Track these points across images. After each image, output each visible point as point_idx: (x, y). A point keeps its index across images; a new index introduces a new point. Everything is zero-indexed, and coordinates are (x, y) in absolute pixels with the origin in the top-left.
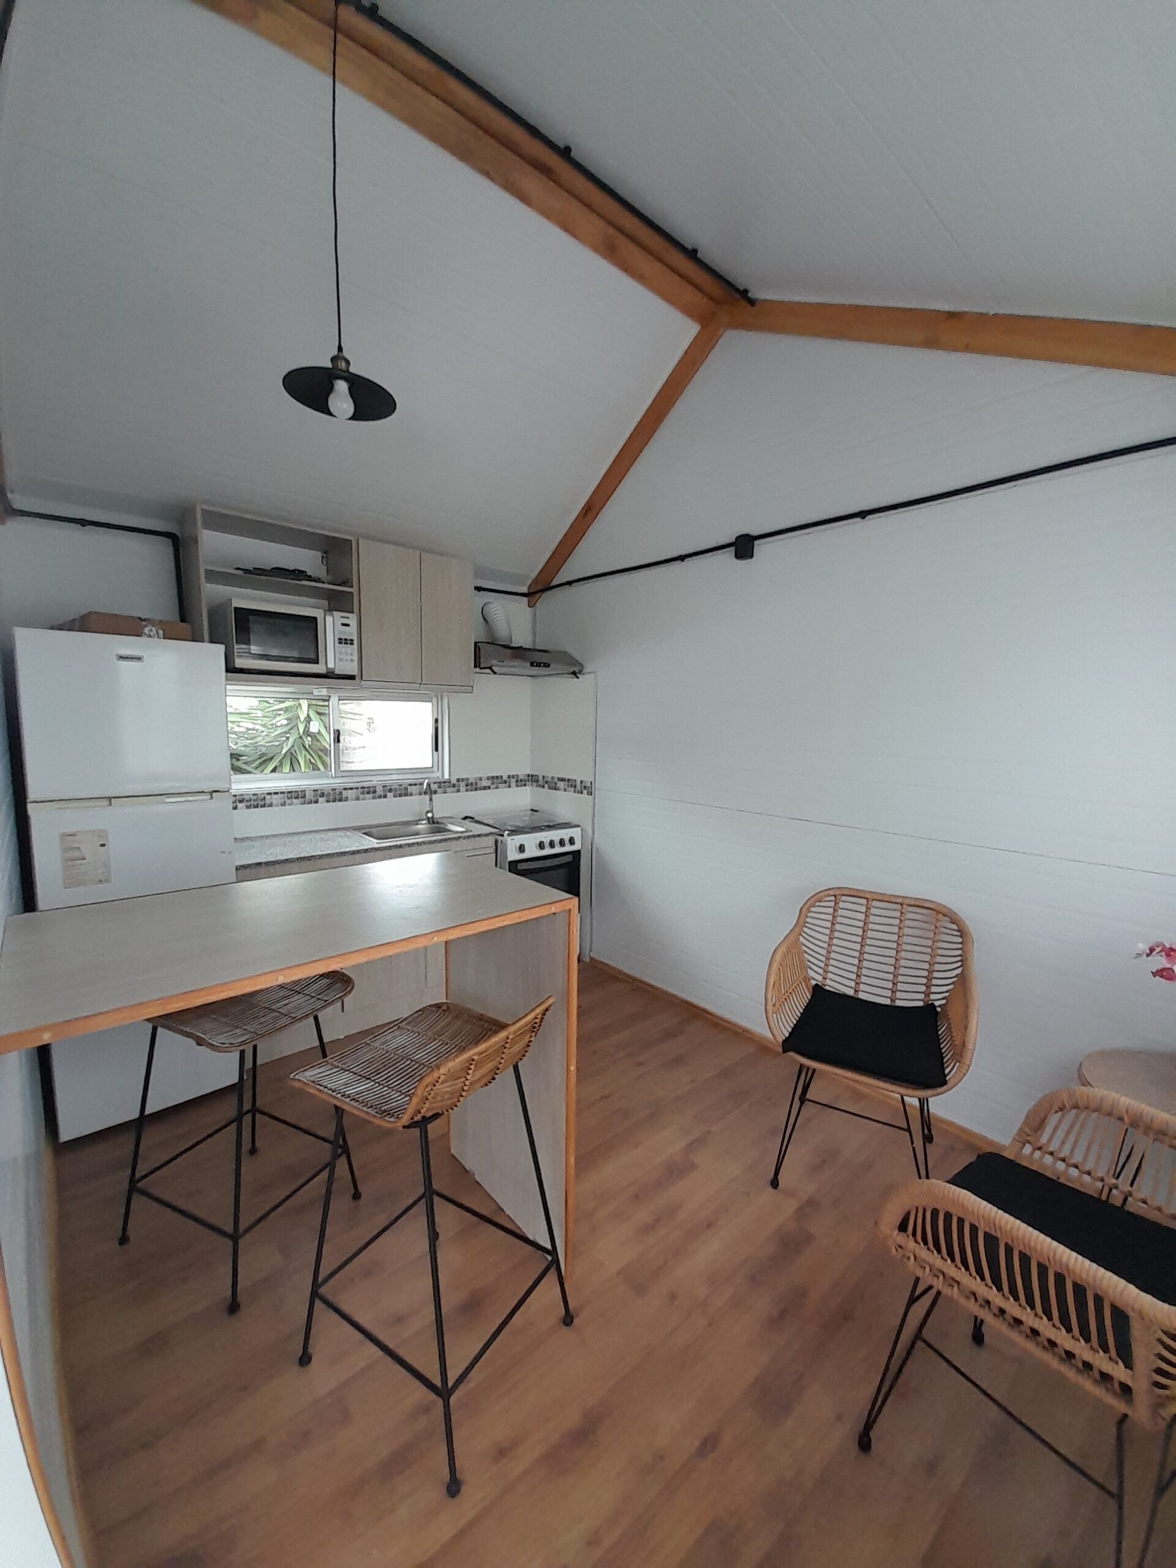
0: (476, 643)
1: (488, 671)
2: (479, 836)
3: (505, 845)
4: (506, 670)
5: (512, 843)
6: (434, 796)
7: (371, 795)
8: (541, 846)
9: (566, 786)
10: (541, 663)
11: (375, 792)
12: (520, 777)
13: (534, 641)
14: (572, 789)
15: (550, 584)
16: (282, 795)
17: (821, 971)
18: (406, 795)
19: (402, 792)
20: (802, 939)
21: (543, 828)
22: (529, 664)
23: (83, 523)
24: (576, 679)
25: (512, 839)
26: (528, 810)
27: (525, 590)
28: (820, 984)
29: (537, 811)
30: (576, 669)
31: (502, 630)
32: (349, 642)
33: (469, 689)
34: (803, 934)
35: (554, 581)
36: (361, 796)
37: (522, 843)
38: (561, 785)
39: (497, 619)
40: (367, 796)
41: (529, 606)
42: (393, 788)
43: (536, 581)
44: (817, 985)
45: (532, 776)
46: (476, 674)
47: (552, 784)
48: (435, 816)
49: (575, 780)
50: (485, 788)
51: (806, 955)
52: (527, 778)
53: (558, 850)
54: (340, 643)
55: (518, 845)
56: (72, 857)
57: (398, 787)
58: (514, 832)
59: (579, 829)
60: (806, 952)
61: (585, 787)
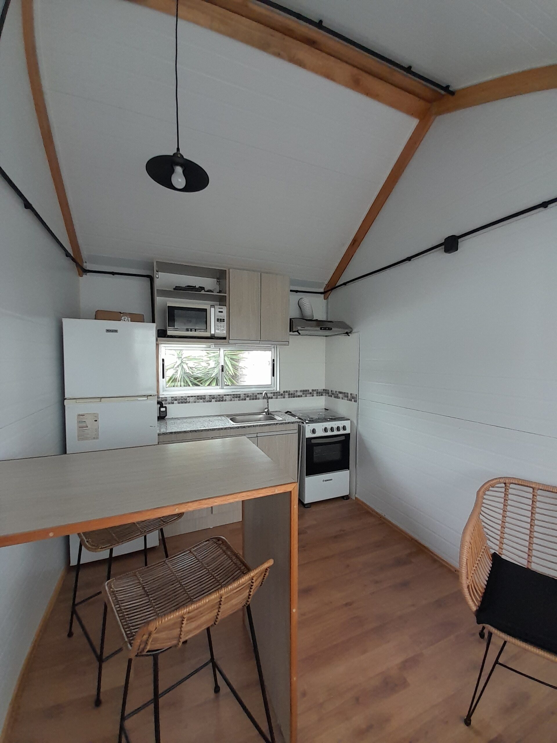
0: (290, 319)
1: (296, 333)
2: (289, 423)
3: (304, 428)
4: (307, 332)
5: (308, 428)
6: (269, 400)
7: (238, 399)
8: (326, 430)
9: (343, 397)
10: (326, 328)
11: (240, 397)
12: (319, 391)
13: (327, 317)
14: (346, 398)
15: (335, 285)
16: (195, 398)
17: (498, 543)
18: (256, 399)
19: (254, 397)
20: (481, 517)
21: (328, 420)
22: (319, 329)
23: (113, 273)
24: (348, 336)
25: (308, 426)
26: (323, 409)
27: (322, 290)
28: (497, 553)
29: (328, 410)
30: (348, 331)
31: (308, 313)
32: (222, 320)
33: (287, 343)
34: (482, 513)
35: (337, 284)
36: (233, 399)
37: (314, 428)
38: (340, 395)
39: (306, 306)
40: (236, 399)
41: (324, 299)
42: (249, 395)
43: (327, 285)
44: (495, 553)
45: (326, 390)
46: (290, 336)
47: (335, 395)
48: (270, 411)
49: (348, 393)
50: (299, 396)
51: (485, 529)
52: (323, 392)
53: (336, 433)
54: (218, 321)
55: (312, 429)
56: (82, 426)
57: (252, 395)
58: (312, 421)
59: (349, 421)
60: (485, 528)
61: (353, 397)
